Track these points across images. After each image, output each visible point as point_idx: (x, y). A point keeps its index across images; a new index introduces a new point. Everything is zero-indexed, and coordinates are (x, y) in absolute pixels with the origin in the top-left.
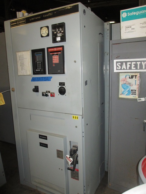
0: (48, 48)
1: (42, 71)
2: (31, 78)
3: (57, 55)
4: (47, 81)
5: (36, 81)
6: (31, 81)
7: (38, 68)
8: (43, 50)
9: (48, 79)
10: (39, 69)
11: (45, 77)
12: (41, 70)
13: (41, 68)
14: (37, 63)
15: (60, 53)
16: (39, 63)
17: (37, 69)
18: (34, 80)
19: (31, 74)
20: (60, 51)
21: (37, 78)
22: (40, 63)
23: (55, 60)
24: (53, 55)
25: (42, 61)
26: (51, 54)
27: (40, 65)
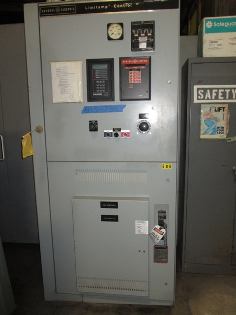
0: (121, 59)
1: (105, 95)
2: (82, 108)
3: (139, 70)
4: (115, 112)
5: (91, 112)
6: (82, 113)
7: (98, 91)
8: (110, 62)
9: (119, 109)
10: (99, 92)
11: (112, 106)
12: (103, 94)
13: (104, 91)
14: (98, 82)
15: (143, 67)
16: (100, 82)
17: (95, 92)
18: (86, 110)
19: (82, 101)
20: (144, 65)
21: (96, 107)
22: (103, 82)
23: (134, 78)
24: (131, 70)
25: (107, 79)
26: (127, 68)
27: (102, 86)
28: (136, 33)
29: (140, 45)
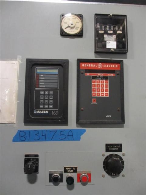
0: (80, 61)
1: (53, 113)
2: (15, 133)
3: (106, 78)
4: (68, 140)
5: (29, 140)
6: (14, 140)
7: (41, 106)
8: (62, 65)
9: (72, 136)
10: (44, 109)
11: (64, 131)
12: (50, 112)
13: (51, 107)
14: (42, 93)
15: (112, 75)
16: (47, 93)
17: (38, 108)
18: (21, 137)
19: (15, 121)
20: (112, 71)
21: (37, 132)
22: (51, 93)
23: (98, 90)
24: (94, 78)
25: (57, 90)
26: (88, 74)
27: (49, 100)
28: (101, 29)
29: (107, 44)
